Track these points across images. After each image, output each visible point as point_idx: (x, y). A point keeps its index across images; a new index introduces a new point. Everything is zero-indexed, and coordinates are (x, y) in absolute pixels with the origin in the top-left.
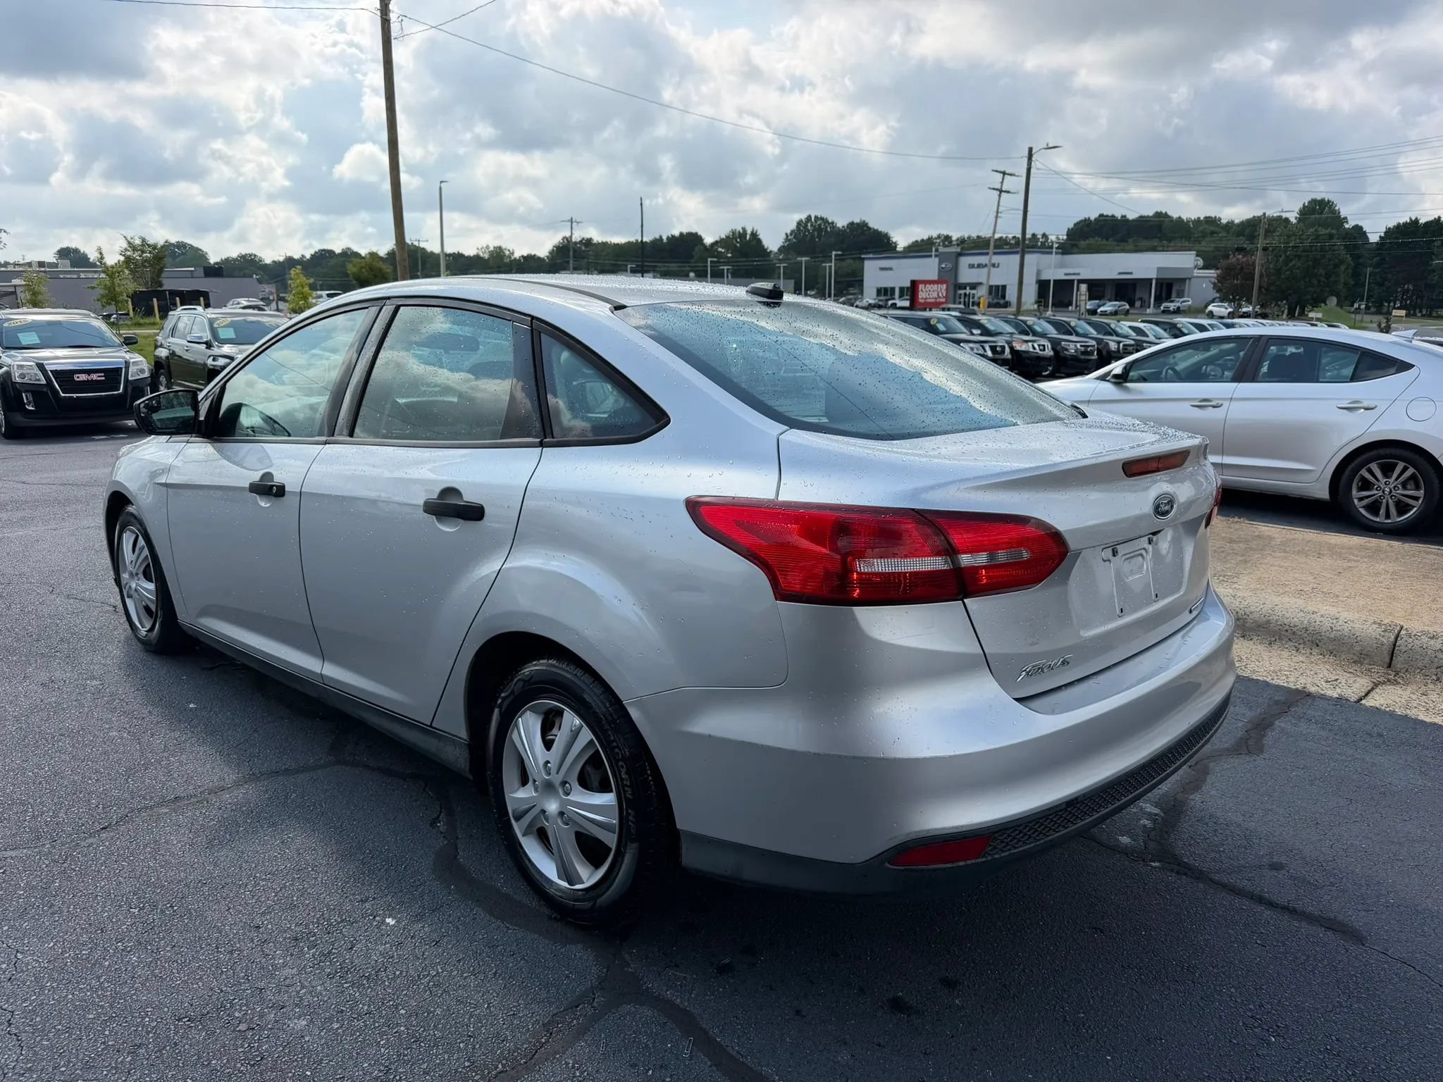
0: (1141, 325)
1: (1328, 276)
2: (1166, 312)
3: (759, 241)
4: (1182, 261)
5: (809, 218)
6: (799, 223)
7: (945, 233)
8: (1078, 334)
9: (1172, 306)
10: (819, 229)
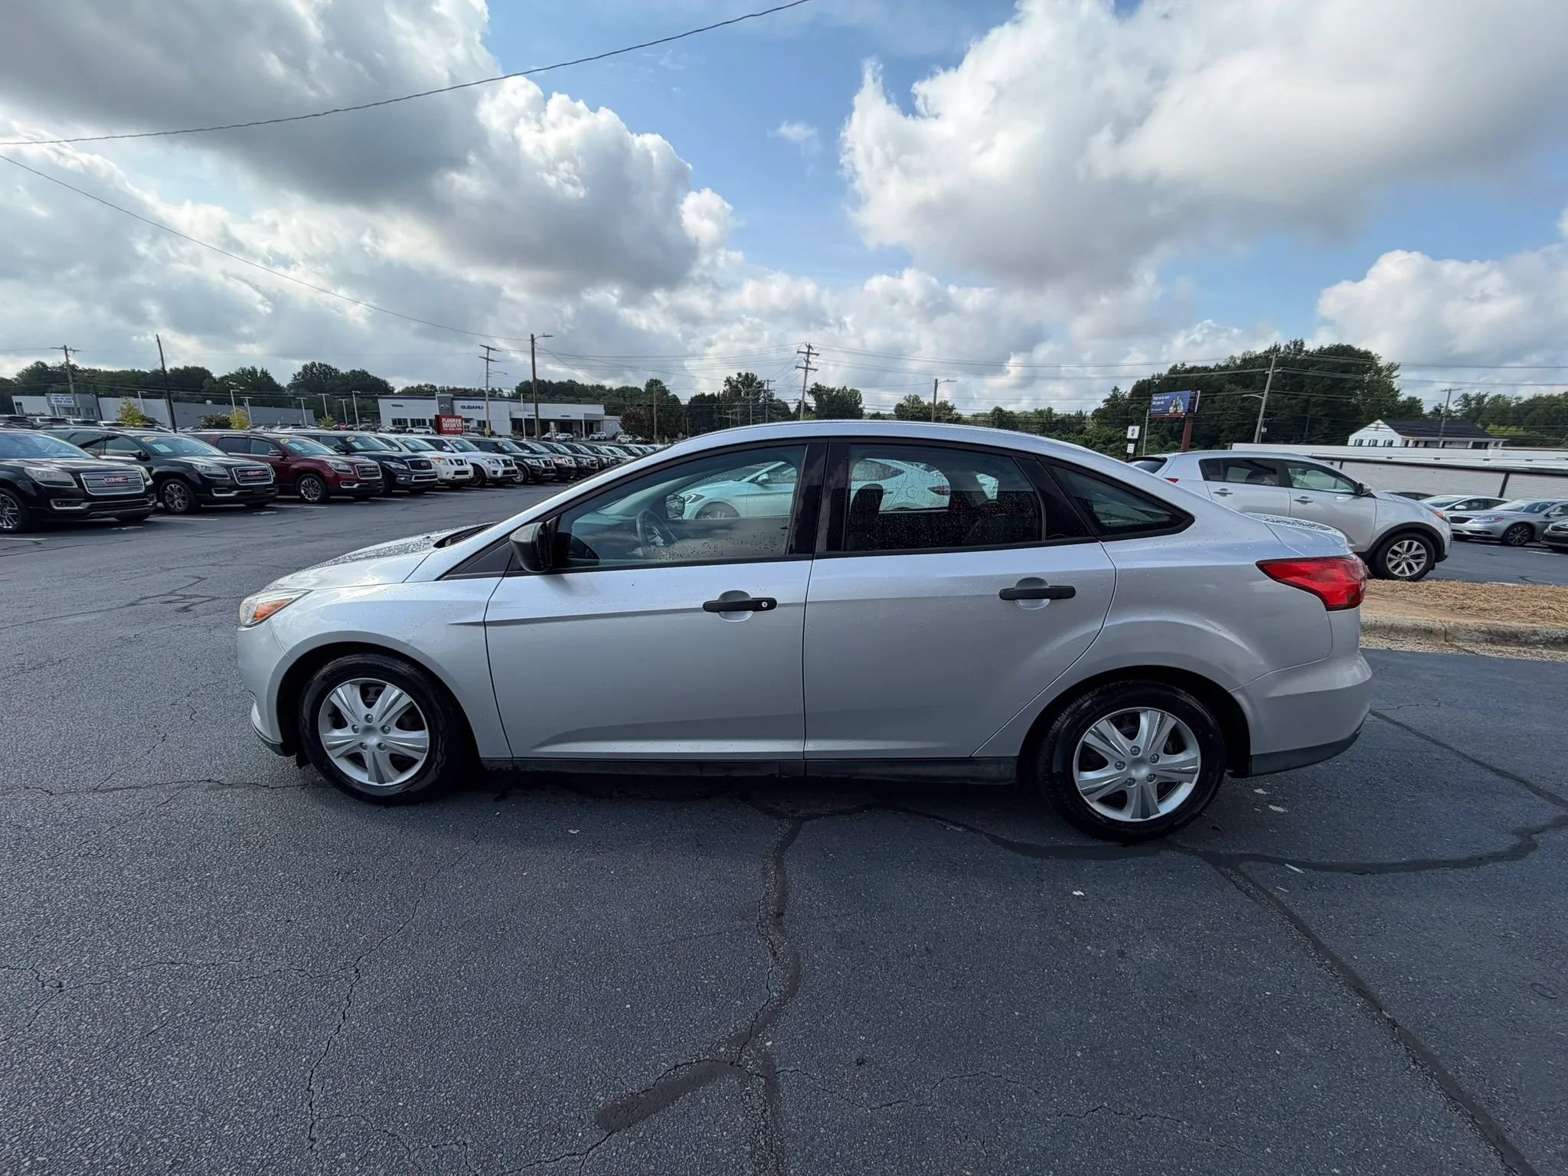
0: (612, 448)
1: (676, 421)
2: (593, 440)
3: (270, 379)
4: (597, 410)
5: (313, 365)
6: (305, 367)
7: (431, 383)
8: (582, 453)
9: (596, 436)
10: (325, 373)
